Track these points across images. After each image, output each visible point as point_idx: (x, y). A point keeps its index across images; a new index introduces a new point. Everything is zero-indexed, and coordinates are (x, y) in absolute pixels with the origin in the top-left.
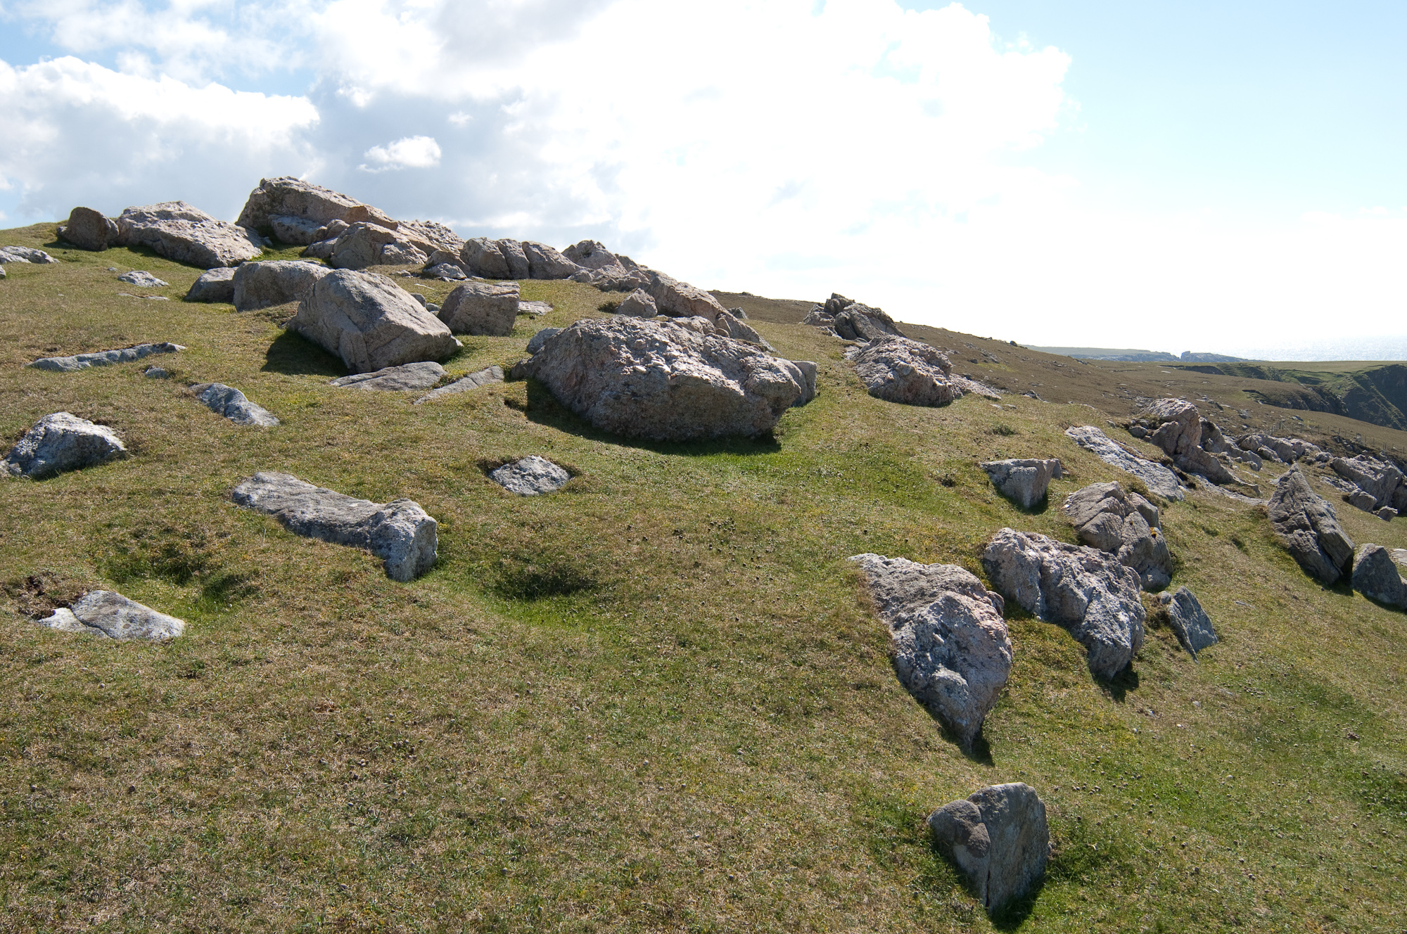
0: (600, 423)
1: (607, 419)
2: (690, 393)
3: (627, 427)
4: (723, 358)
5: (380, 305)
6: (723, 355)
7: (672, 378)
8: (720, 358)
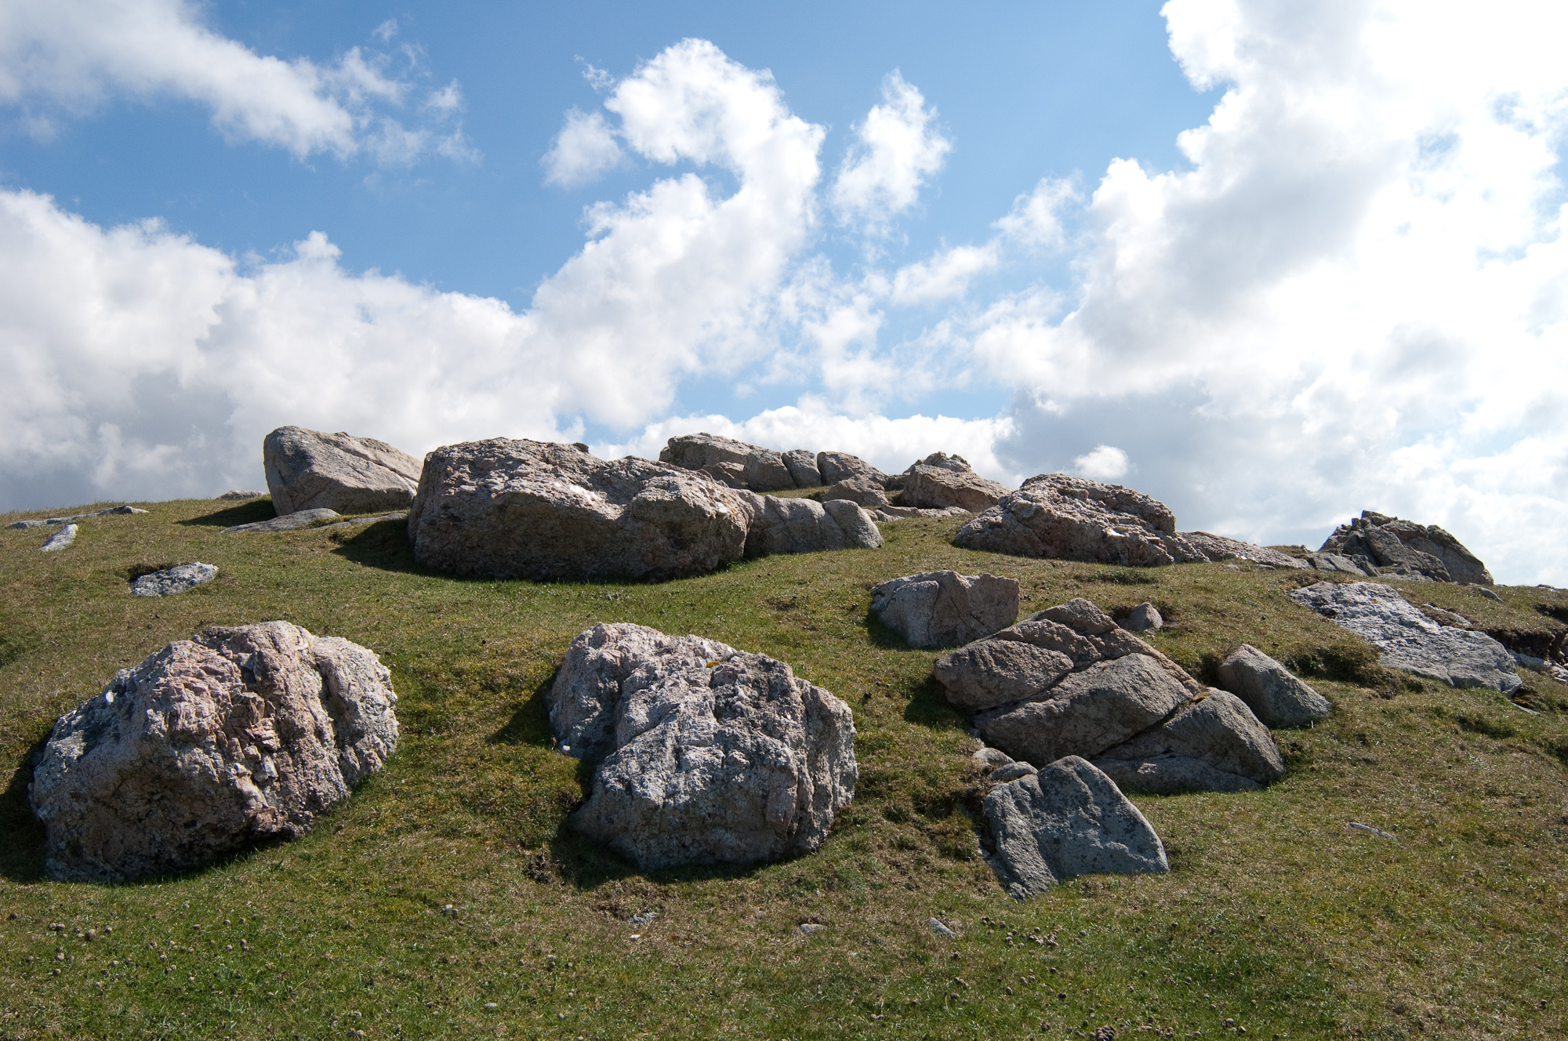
0: (422, 556)
1: (428, 551)
2: (522, 515)
3: (454, 560)
4: (616, 480)
5: (311, 457)
6: (618, 476)
7: (499, 496)
8: (614, 480)
